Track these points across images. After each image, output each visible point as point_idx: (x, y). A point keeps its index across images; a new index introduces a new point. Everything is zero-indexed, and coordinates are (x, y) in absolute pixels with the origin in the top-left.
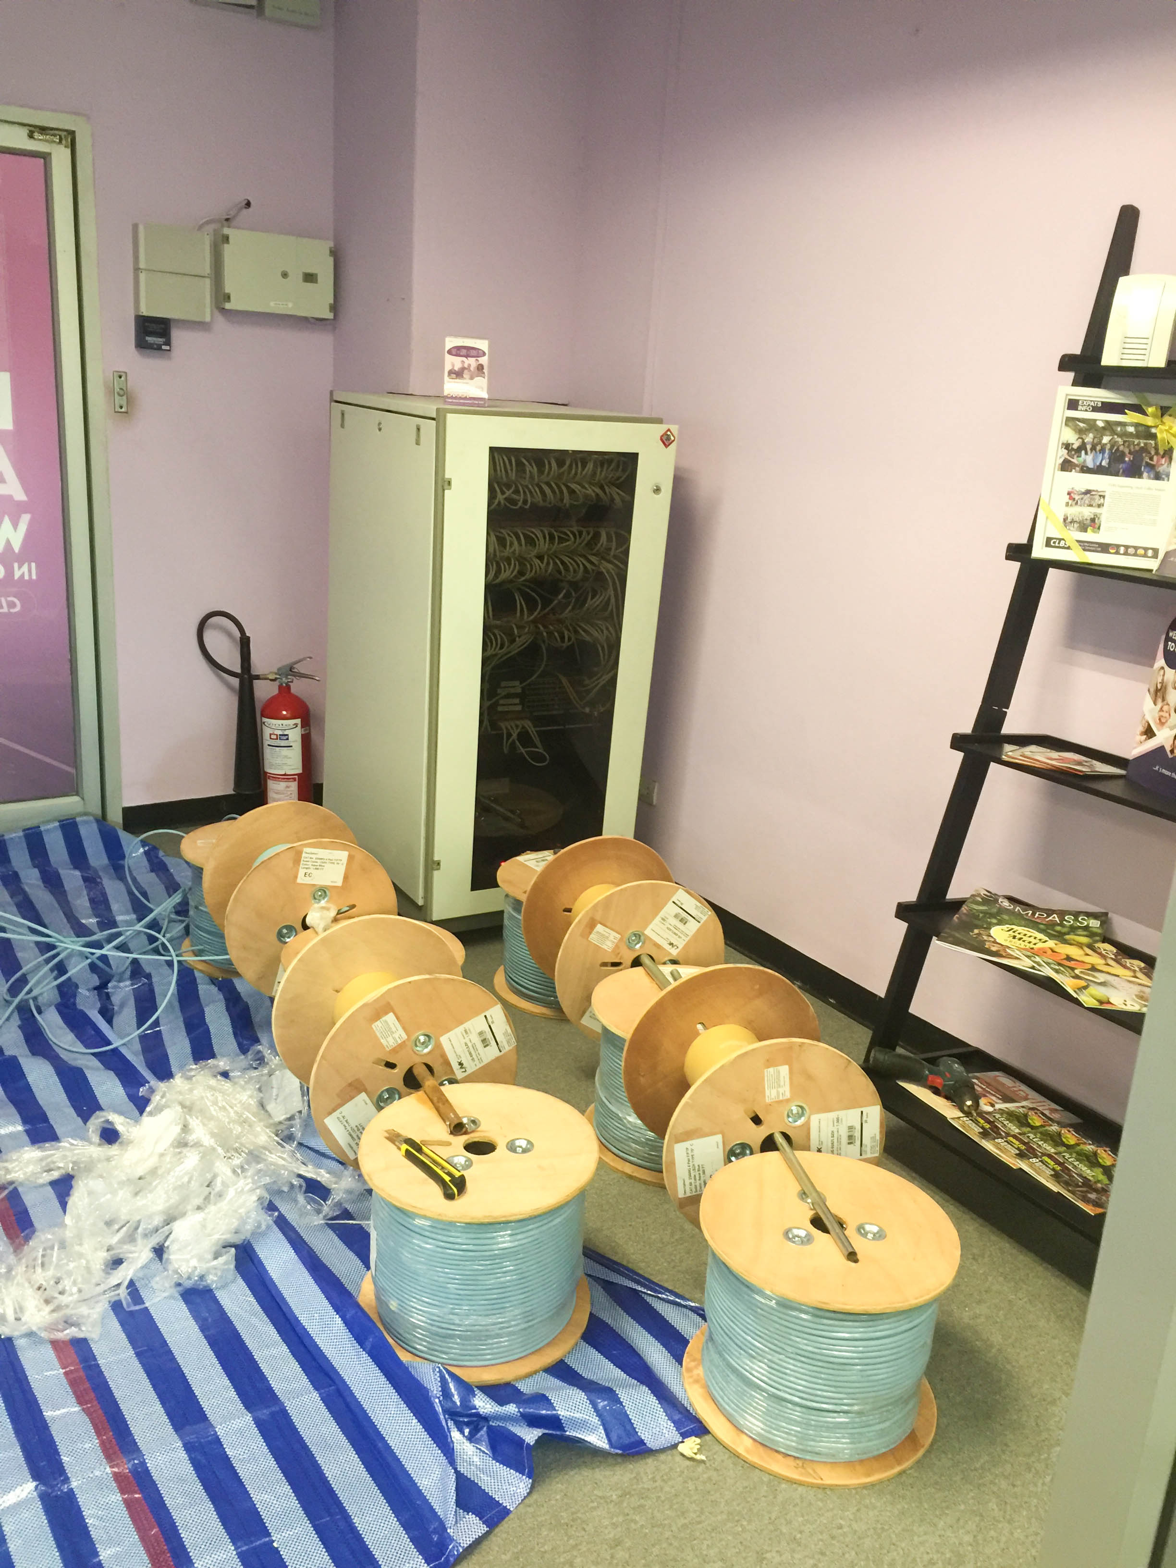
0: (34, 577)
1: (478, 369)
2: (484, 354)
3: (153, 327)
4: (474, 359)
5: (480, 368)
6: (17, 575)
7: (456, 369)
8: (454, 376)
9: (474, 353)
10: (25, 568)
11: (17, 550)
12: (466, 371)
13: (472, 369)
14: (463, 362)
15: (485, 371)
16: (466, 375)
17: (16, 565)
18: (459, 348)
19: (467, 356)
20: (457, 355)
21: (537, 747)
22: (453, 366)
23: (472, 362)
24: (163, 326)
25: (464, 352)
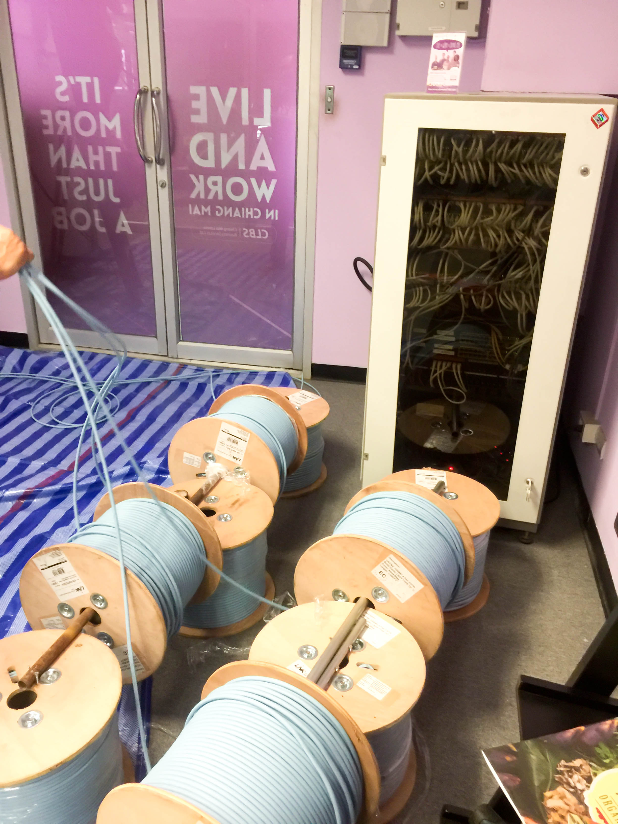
0: (277, 218)
1: (455, 60)
2: (461, 45)
3: (350, 53)
4: (452, 51)
5: (457, 58)
6: (268, 216)
7: (438, 61)
8: (436, 67)
9: (453, 45)
10: (272, 212)
11: (268, 201)
12: (445, 63)
13: (450, 60)
14: (444, 54)
15: (460, 61)
16: (445, 66)
17: (267, 211)
18: (442, 42)
19: (447, 49)
20: (441, 48)
21: (457, 386)
22: (436, 58)
23: (451, 54)
24: (355, 51)
25: (446, 45)
